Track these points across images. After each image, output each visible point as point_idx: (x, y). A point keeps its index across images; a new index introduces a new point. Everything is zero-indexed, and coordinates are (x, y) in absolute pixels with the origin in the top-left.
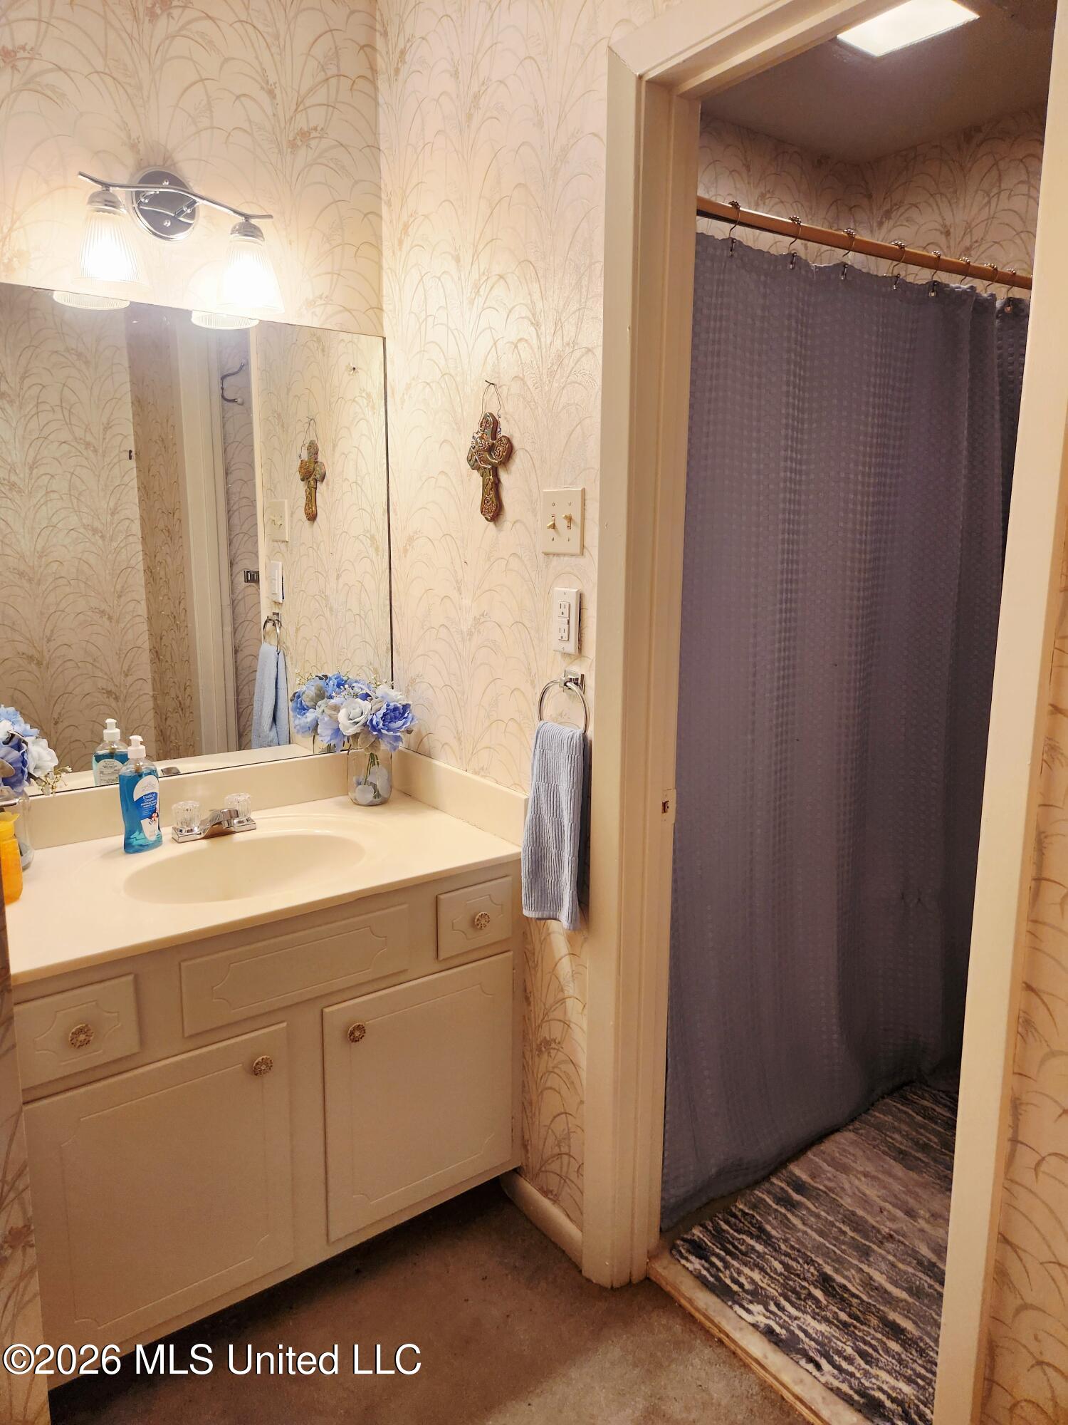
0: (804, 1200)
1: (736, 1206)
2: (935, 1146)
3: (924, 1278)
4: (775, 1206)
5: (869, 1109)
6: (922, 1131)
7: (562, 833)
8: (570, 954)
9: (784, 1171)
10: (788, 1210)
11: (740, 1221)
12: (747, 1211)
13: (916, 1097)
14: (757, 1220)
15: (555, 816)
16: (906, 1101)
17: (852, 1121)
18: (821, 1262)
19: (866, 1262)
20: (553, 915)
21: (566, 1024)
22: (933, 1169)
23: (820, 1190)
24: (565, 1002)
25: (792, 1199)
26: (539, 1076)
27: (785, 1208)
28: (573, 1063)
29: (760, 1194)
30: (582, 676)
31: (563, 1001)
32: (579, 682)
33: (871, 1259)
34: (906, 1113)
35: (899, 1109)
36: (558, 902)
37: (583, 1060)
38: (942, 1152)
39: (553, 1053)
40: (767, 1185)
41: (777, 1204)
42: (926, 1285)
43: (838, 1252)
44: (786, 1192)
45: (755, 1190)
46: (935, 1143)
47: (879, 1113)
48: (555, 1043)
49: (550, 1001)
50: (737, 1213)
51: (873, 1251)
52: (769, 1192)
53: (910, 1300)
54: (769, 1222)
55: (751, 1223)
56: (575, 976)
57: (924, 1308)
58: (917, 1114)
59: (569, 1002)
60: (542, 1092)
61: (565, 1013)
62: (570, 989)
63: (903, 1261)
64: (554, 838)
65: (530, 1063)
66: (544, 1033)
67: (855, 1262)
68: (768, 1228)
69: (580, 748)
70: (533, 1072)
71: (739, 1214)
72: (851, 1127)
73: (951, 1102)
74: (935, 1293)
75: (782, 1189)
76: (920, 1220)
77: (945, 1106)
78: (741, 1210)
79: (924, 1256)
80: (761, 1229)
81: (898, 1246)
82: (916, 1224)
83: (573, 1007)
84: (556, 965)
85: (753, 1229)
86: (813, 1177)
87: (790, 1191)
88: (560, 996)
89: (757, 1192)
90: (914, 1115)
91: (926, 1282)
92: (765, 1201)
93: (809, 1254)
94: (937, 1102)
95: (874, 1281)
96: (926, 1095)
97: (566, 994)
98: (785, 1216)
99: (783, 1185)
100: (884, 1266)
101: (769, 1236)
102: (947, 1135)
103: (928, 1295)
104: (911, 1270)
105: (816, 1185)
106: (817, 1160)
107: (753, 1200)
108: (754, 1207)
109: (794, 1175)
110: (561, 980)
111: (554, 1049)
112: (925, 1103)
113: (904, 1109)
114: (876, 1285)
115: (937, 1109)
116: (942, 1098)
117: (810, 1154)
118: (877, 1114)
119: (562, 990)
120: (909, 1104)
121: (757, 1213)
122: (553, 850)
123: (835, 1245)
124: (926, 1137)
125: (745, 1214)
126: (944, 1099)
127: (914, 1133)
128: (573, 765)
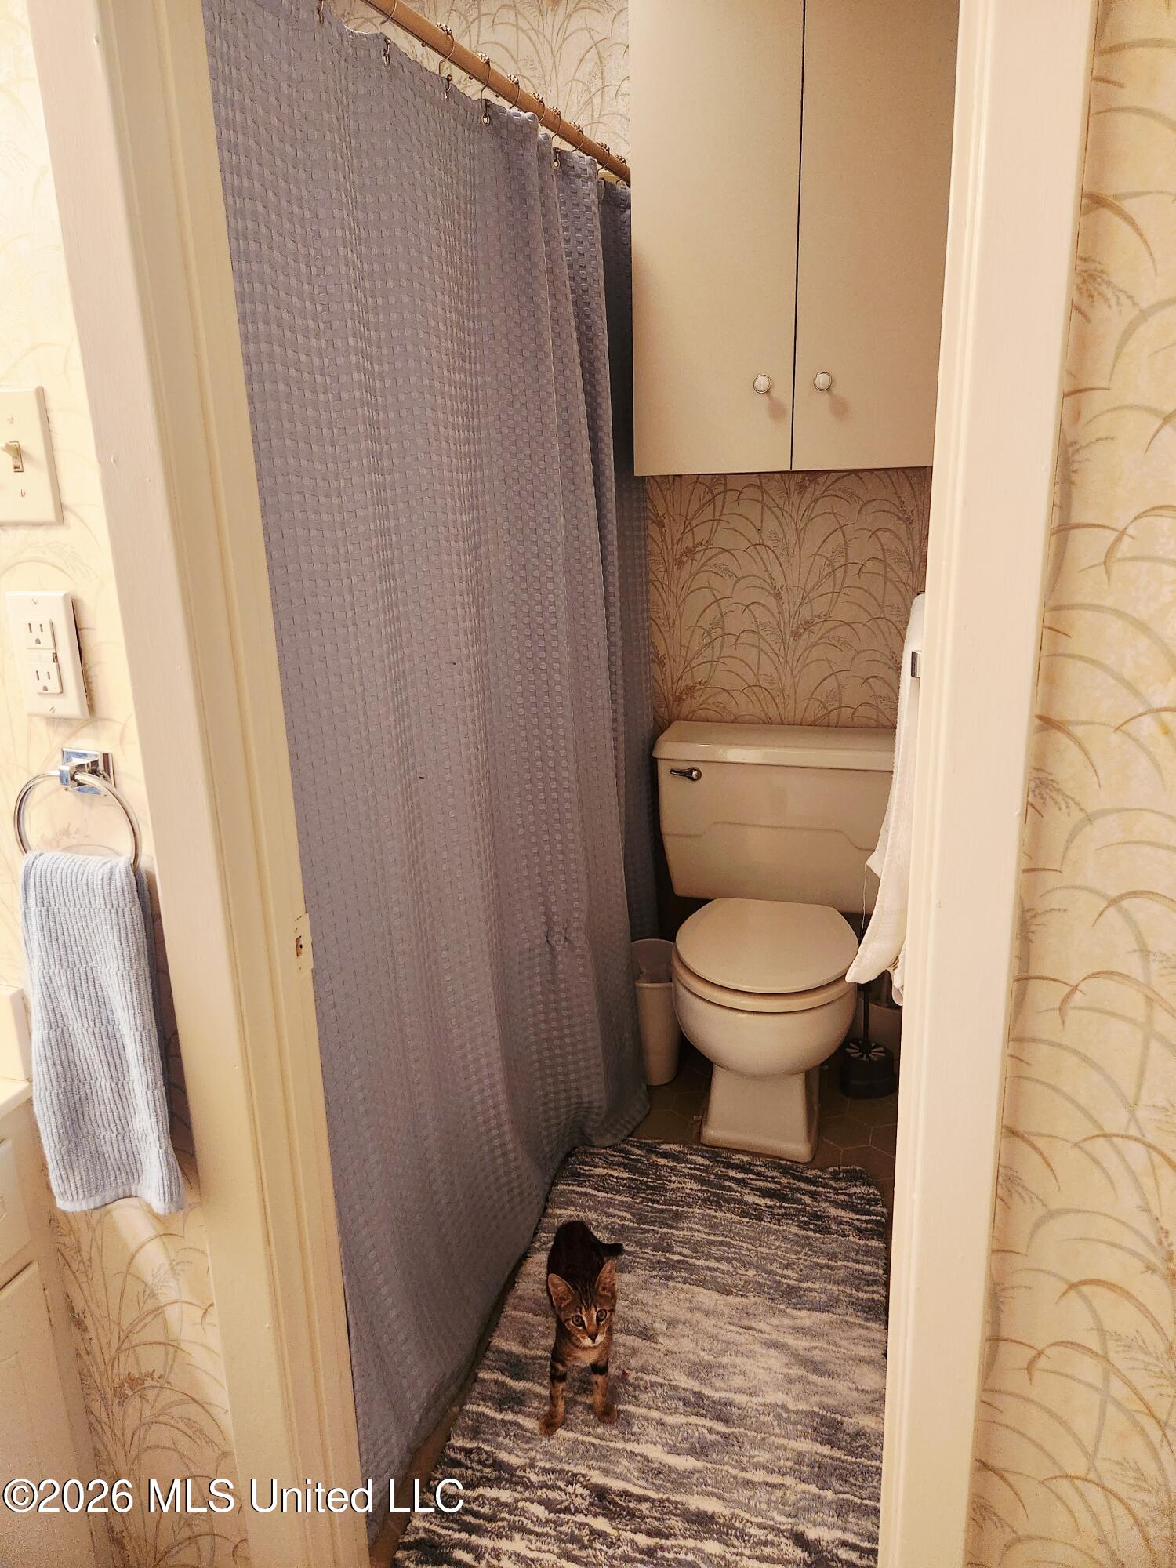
0: (528, 1385)
1: (452, 1447)
2: (631, 1224)
3: (701, 1423)
4: (499, 1416)
5: (546, 1208)
6: (611, 1210)
7: (121, 1051)
8: (160, 1236)
9: (489, 1353)
10: (516, 1413)
11: (467, 1468)
12: (469, 1446)
13: (588, 1168)
14: (486, 1453)
15: (98, 1025)
16: (581, 1178)
17: (535, 1234)
18: (581, 1469)
19: (633, 1438)
20: (124, 1190)
21: (171, 1346)
22: (643, 1258)
23: (540, 1358)
24: (162, 1312)
25: (515, 1391)
26: (129, 1433)
27: (513, 1411)
28: (194, 1400)
29: (475, 1408)
30: (106, 756)
31: (158, 1311)
32: (101, 767)
33: (635, 1429)
34: (586, 1194)
35: (577, 1193)
36: (131, 1168)
37: (219, 1396)
38: (642, 1229)
39: (151, 1395)
40: (478, 1388)
41: (501, 1412)
42: (706, 1431)
43: (596, 1441)
44: (503, 1384)
45: (464, 1404)
46: (629, 1220)
47: (560, 1208)
48: (153, 1379)
49: (129, 1316)
50: (459, 1457)
51: (633, 1416)
52: (485, 1399)
53: (700, 1465)
54: (499, 1446)
55: (480, 1462)
56: (178, 1268)
57: (717, 1467)
58: (599, 1191)
59: (172, 1313)
60: (137, 1457)
61: (166, 1328)
62: (170, 1290)
63: (669, 1411)
64: (105, 1063)
65: (104, 1416)
66: (127, 1366)
67: (620, 1445)
68: (503, 1456)
69: (132, 893)
70: (113, 1431)
71: (460, 1457)
72: (537, 1245)
73: (623, 1157)
74: (718, 1437)
75: (496, 1382)
76: (661, 1339)
77: (619, 1165)
78: (462, 1449)
79: (685, 1390)
80: (498, 1465)
81: (655, 1392)
82: (659, 1346)
83: (183, 1321)
84: (133, 1258)
85: (487, 1470)
86: (524, 1342)
87: (508, 1381)
88: (150, 1305)
89: (469, 1407)
90: (596, 1193)
91: (704, 1426)
92: (485, 1415)
93: (566, 1467)
94: (610, 1165)
95: (652, 1462)
96: (597, 1160)
97: (163, 1300)
98: (517, 1424)
99: (496, 1376)
100: (653, 1433)
101: (511, 1470)
102: (636, 1203)
103: (713, 1445)
104: (682, 1419)
105: (533, 1353)
106: (521, 1314)
107: (470, 1423)
108: (475, 1434)
109: (503, 1351)
110: (148, 1279)
111: (152, 1387)
112: (600, 1171)
113: (583, 1190)
114: (655, 1465)
115: (612, 1173)
116: (612, 1156)
117: (509, 1311)
118: (558, 1211)
119: (153, 1295)
120: (585, 1182)
121: (484, 1441)
122: (105, 1083)
123: (589, 1434)
124: (619, 1217)
125: (468, 1452)
126: (615, 1156)
127: (604, 1218)
128: (123, 927)
